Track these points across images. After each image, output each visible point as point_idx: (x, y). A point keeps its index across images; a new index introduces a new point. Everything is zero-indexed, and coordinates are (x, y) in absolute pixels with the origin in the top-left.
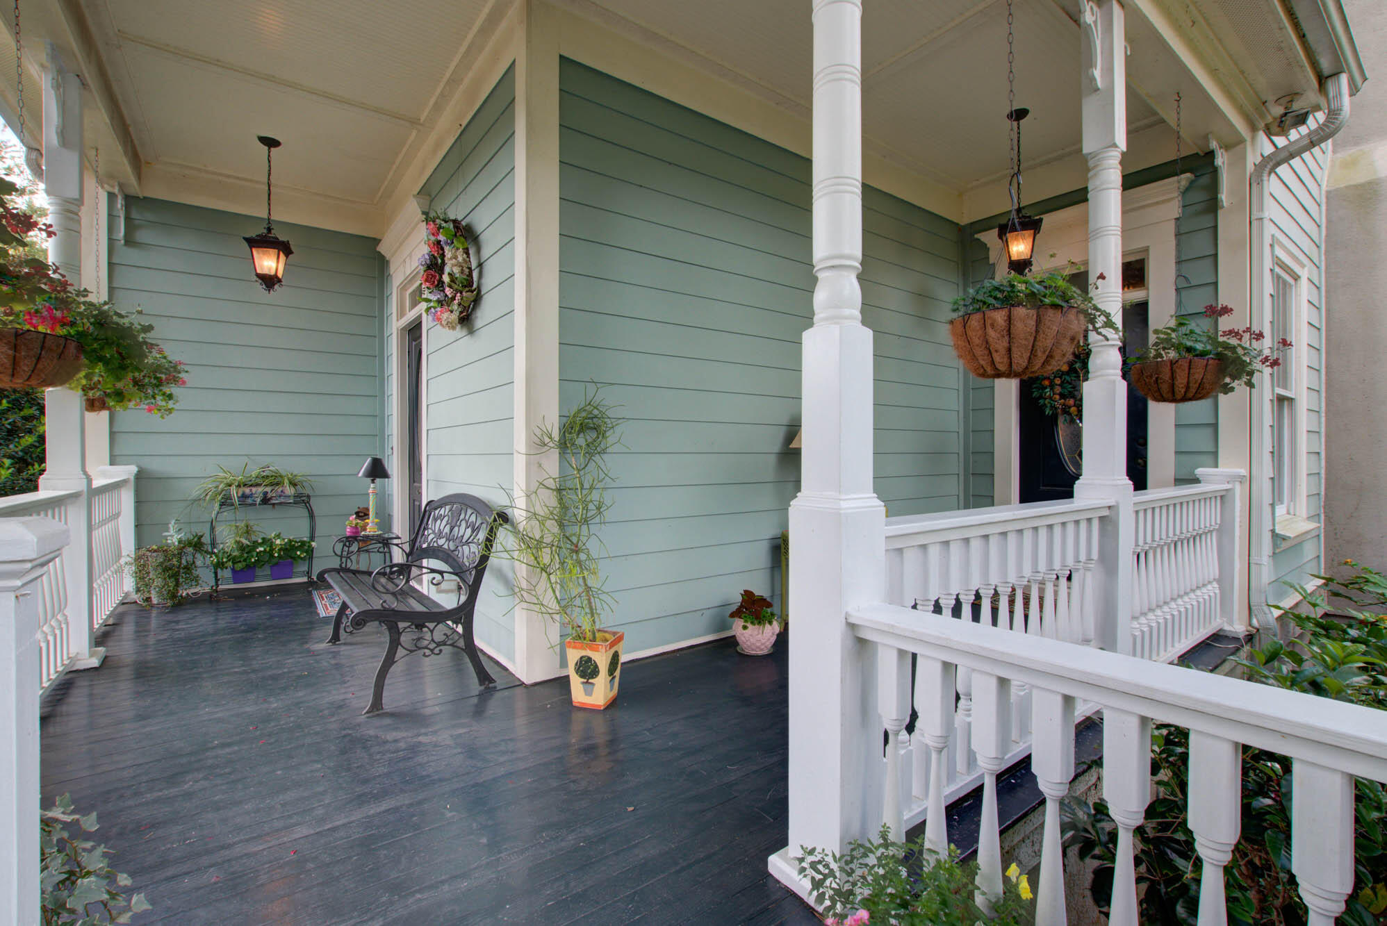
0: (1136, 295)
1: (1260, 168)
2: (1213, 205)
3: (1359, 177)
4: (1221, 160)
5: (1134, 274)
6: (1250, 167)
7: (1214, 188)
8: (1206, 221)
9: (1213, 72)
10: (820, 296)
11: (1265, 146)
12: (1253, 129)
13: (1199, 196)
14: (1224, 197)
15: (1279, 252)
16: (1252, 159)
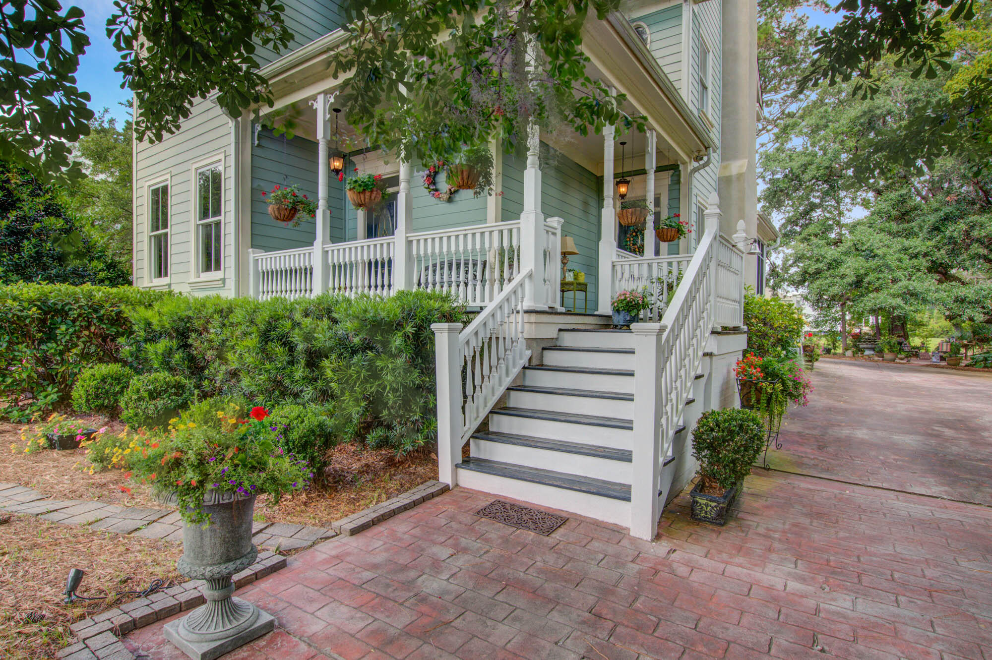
0: (658, 209)
1: (692, 171)
2: (679, 182)
3: (727, 174)
4: (681, 168)
5: (657, 202)
6: (689, 170)
7: (679, 176)
8: (676, 187)
9: (678, 144)
10: (605, 202)
11: (696, 164)
12: (690, 158)
13: (675, 178)
14: (682, 180)
15: (699, 198)
16: (690, 168)
